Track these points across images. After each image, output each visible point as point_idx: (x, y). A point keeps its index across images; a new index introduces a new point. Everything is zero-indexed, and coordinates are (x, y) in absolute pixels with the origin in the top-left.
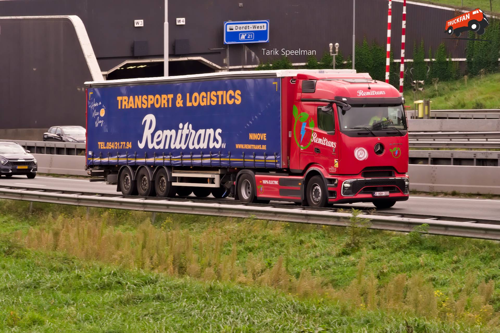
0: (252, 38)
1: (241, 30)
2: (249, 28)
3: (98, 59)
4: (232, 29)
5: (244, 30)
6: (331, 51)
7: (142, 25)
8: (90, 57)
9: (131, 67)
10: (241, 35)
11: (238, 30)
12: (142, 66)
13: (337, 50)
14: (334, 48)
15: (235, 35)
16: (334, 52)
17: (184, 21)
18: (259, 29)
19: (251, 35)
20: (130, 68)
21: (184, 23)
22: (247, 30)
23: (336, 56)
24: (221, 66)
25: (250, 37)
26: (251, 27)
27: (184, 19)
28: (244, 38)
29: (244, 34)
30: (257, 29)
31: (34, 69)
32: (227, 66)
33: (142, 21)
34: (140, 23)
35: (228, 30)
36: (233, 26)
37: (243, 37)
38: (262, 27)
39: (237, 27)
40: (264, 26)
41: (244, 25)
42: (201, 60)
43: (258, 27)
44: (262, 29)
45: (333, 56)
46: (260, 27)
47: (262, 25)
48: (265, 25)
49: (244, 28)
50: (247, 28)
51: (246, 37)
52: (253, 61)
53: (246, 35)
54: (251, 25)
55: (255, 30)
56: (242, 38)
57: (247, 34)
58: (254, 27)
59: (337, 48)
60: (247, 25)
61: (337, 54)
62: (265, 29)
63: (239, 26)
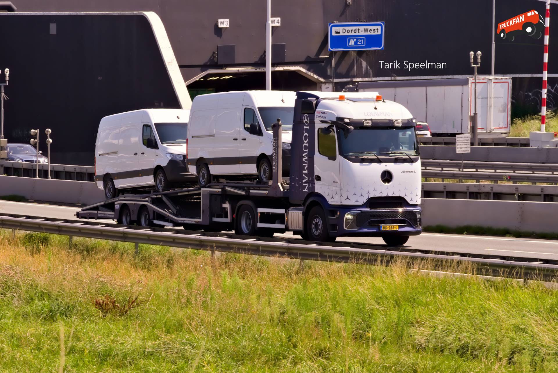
0: (363, 44)
1: (350, 34)
2: (360, 31)
3: (181, 67)
4: (339, 33)
5: (353, 34)
6: (472, 61)
7: (228, 26)
8: (171, 64)
9: (213, 78)
10: (349, 40)
11: (346, 34)
12: (226, 77)
13: (479, 60)
14: (475, 58)
15: (342, 40)
16: (476, 62)
17: (280, 21)
18: (372, 33)
19: (362, 40)
20: (211, 80)
21: (279, 25)
22: (357, 34)
23: (477, 67)
24: (324, 78)
25: (361, 42)
26: (362, 31)
27: (279, 19)
28: (353, 44)
29: (353, 39)
30: (369, 33)
31: (100, 78)
32: (332, 79)
33: (228, 20)
34: (225, 23)
35: (334, 34)
36: (340, 29)
37: (352, 42)
38: (376, 30)
39: (344, 30)
40: (377, 29)
41: (354, 28)
42: (299, 71)
43: (370, 31)
44: (376, 33)
45: (474, 67)
46: (373, 31)
47: (375, 27)
48: (379, 27)
49: (353, 31)
50: (357, 31)
51: (356, 43)
52: (363, 72)
53: (355, 40)
54: (362, 28)
55: (366, 34)
56: (350, 44)
57: (357, 39)
58: (366, 30)
59: (479, 57)
60: (357, 28)
61: (479, 65)
62: (379, 33)
63: (347, 28)
